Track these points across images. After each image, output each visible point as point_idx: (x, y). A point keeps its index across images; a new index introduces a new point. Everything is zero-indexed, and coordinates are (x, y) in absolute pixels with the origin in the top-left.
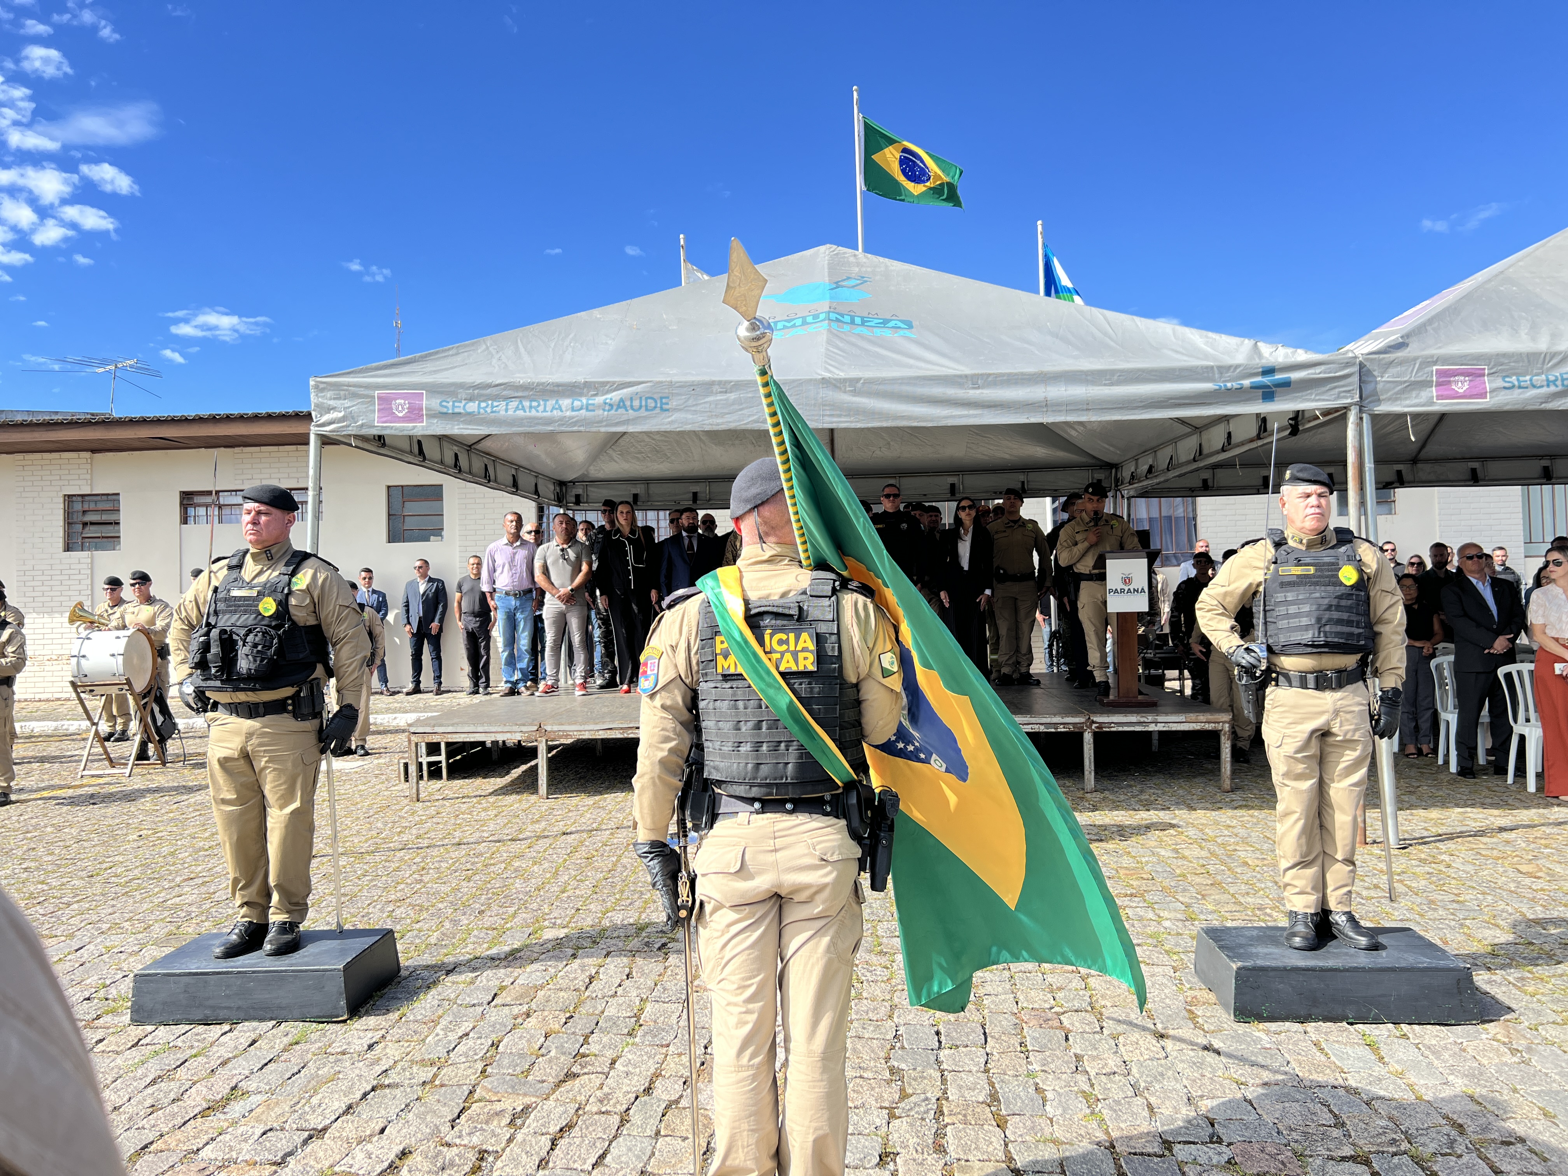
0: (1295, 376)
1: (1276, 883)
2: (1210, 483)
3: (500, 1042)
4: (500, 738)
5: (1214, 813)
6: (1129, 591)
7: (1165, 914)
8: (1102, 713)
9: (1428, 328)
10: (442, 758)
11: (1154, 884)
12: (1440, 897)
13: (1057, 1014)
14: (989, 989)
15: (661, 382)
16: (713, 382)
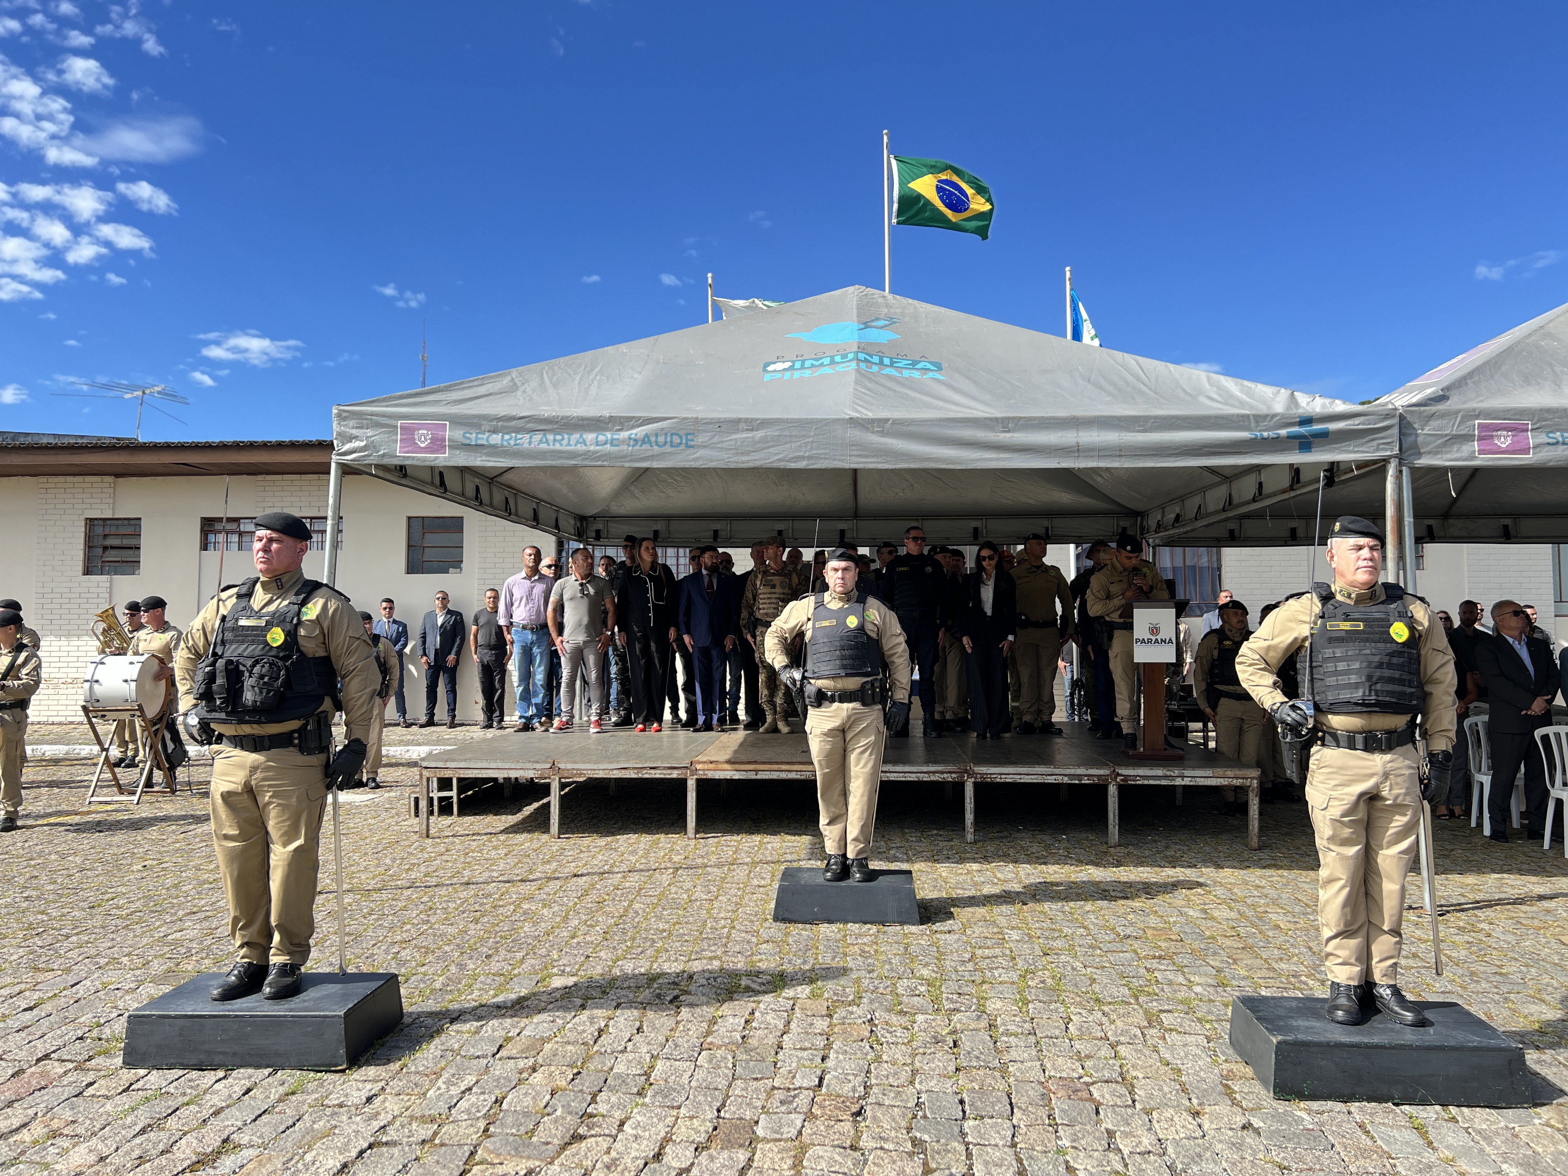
0: (1333, 426)
1: (1310, 948)
2: (1237, 534)
3: (504, 1098)
4: (513, 775)
5: (1242, 872)
6: (1156, 641)
7: (1196, 979)
8: (1127, 765)
9: (1469, 381)
10: (454, 793)
11: (1183, 946)
12: (1482, 969)
13: (1087, 1084)
14: (1014, 1054)
15: (687, 419)
16: (739, 419)
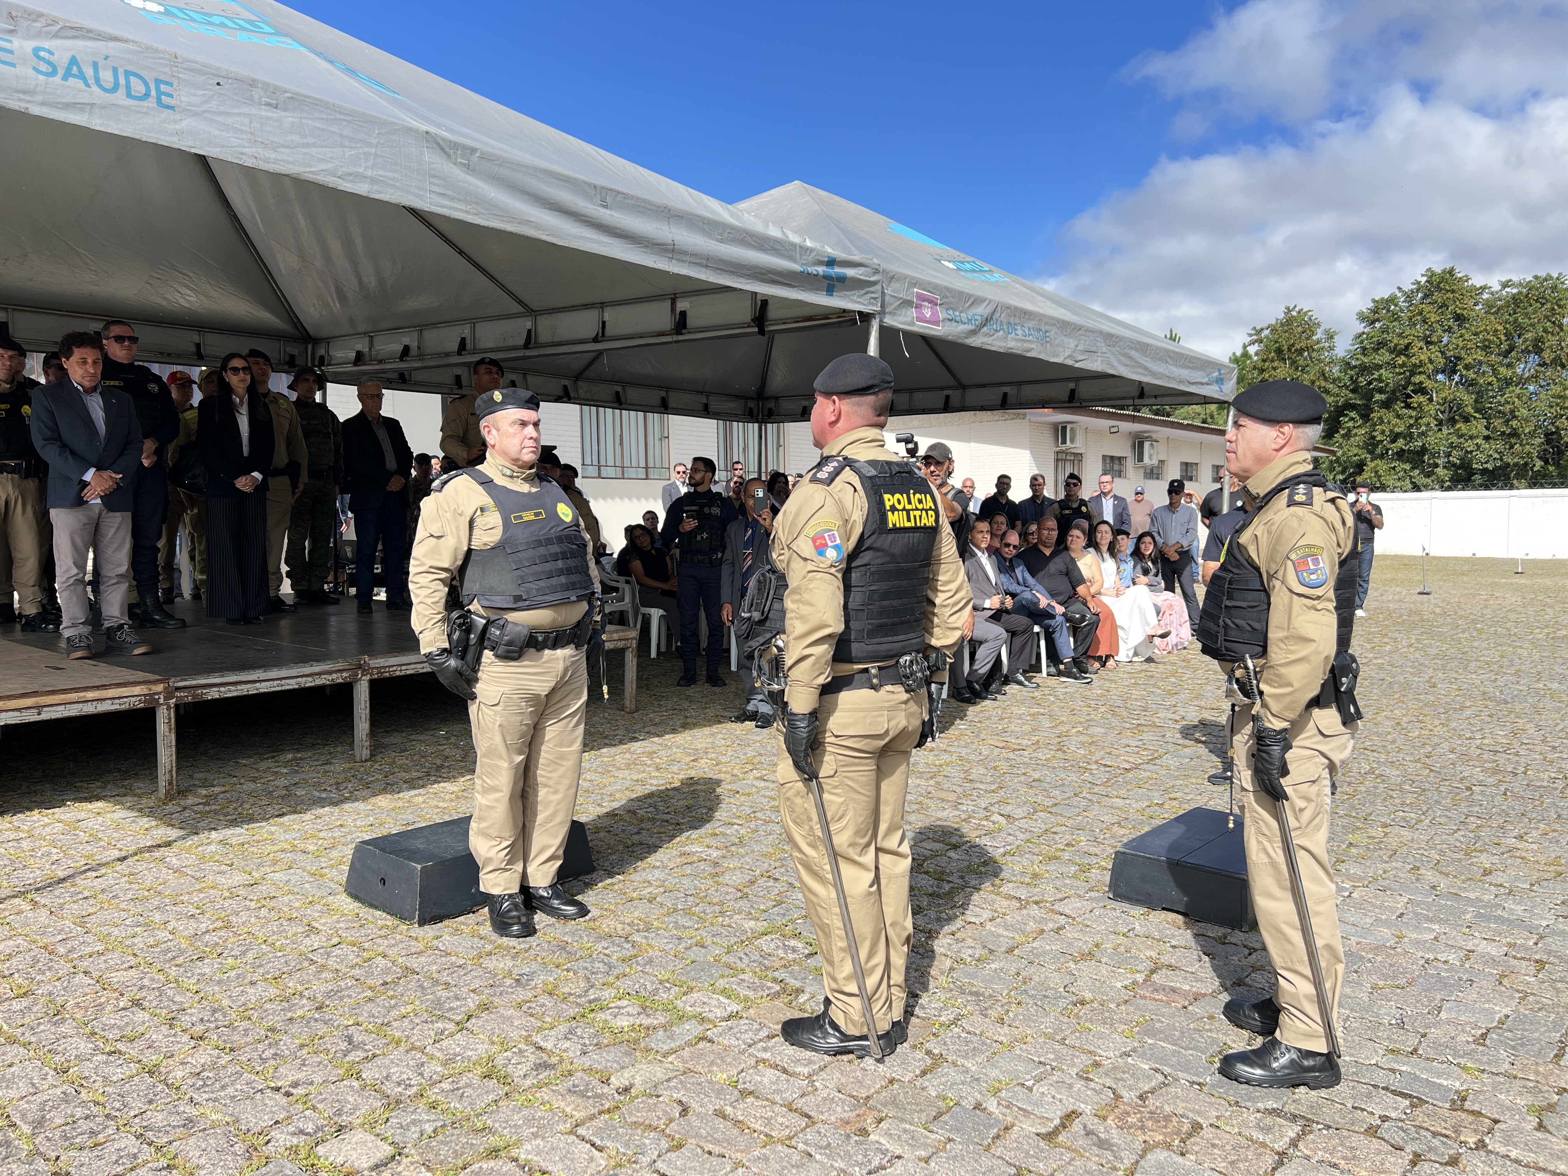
0: (850, 272)
15: (155, 50)
16: (254, 80)
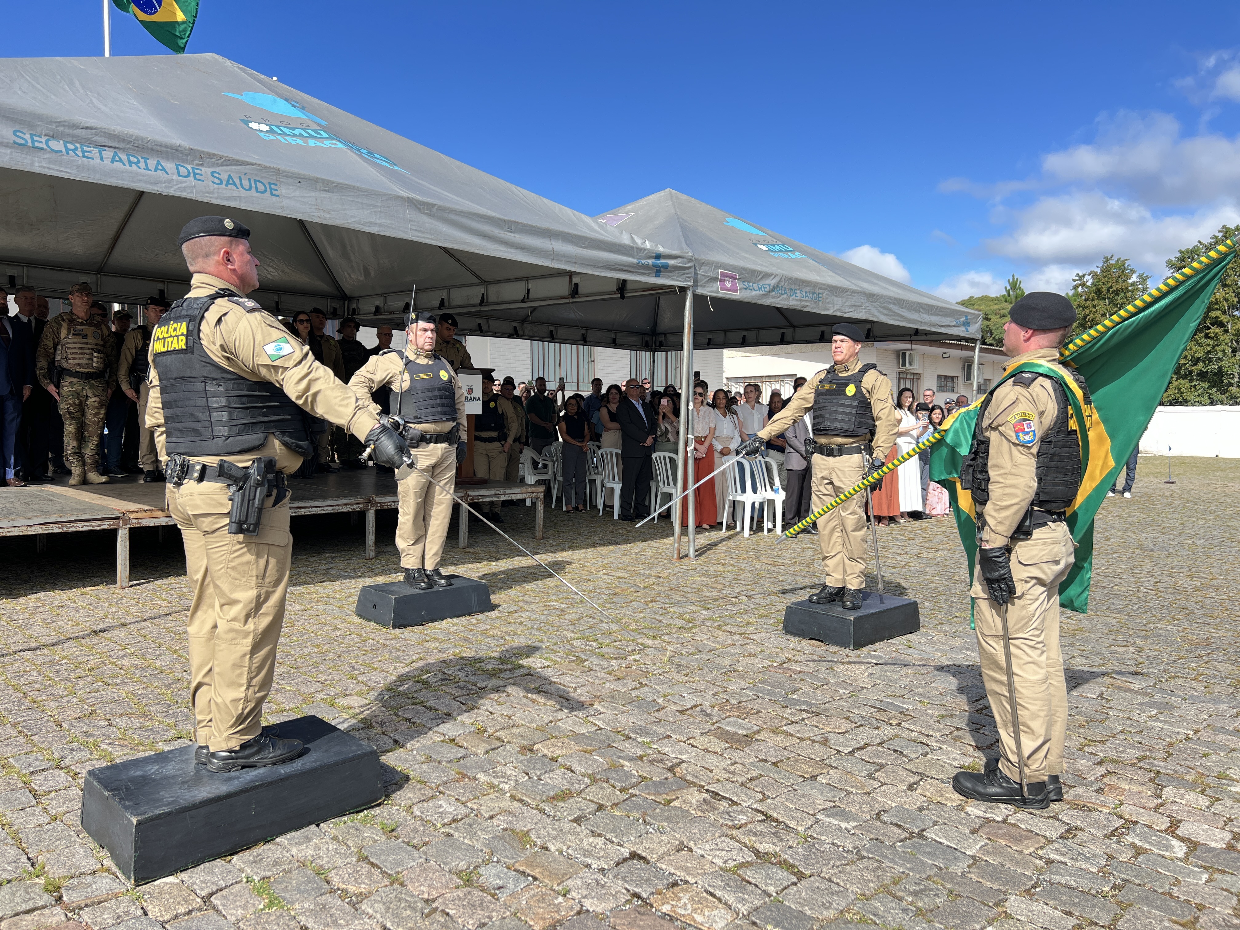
0: (671, 262)
8: (474, 489)
15: (269, 168)
16: (317, 179)
